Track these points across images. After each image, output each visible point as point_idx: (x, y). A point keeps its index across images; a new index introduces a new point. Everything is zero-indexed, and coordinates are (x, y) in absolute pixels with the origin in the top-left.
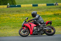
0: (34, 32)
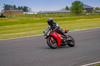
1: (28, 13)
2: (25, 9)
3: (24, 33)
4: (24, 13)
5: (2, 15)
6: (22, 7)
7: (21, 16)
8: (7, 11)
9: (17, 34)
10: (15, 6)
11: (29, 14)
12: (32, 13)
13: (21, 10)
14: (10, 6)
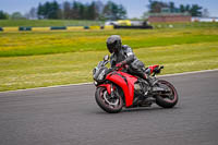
1: (202, 20)
2: (195, 11)
3: (193, 63)
4: (193, 19)
5: (145, 23)
6: (188, 6)
7: (187, 26)
8: (157, 14)
9: (177, 65)
10: (172, 4)
11: (204, 23)
12: (211, 20)
13: (186, 13)
14: (162, 5)
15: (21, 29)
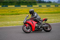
0: (36, 29)
15: (55, 6)
